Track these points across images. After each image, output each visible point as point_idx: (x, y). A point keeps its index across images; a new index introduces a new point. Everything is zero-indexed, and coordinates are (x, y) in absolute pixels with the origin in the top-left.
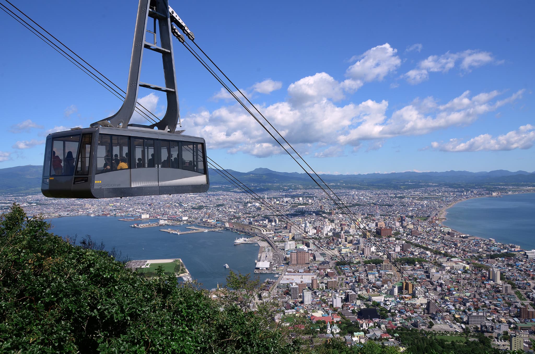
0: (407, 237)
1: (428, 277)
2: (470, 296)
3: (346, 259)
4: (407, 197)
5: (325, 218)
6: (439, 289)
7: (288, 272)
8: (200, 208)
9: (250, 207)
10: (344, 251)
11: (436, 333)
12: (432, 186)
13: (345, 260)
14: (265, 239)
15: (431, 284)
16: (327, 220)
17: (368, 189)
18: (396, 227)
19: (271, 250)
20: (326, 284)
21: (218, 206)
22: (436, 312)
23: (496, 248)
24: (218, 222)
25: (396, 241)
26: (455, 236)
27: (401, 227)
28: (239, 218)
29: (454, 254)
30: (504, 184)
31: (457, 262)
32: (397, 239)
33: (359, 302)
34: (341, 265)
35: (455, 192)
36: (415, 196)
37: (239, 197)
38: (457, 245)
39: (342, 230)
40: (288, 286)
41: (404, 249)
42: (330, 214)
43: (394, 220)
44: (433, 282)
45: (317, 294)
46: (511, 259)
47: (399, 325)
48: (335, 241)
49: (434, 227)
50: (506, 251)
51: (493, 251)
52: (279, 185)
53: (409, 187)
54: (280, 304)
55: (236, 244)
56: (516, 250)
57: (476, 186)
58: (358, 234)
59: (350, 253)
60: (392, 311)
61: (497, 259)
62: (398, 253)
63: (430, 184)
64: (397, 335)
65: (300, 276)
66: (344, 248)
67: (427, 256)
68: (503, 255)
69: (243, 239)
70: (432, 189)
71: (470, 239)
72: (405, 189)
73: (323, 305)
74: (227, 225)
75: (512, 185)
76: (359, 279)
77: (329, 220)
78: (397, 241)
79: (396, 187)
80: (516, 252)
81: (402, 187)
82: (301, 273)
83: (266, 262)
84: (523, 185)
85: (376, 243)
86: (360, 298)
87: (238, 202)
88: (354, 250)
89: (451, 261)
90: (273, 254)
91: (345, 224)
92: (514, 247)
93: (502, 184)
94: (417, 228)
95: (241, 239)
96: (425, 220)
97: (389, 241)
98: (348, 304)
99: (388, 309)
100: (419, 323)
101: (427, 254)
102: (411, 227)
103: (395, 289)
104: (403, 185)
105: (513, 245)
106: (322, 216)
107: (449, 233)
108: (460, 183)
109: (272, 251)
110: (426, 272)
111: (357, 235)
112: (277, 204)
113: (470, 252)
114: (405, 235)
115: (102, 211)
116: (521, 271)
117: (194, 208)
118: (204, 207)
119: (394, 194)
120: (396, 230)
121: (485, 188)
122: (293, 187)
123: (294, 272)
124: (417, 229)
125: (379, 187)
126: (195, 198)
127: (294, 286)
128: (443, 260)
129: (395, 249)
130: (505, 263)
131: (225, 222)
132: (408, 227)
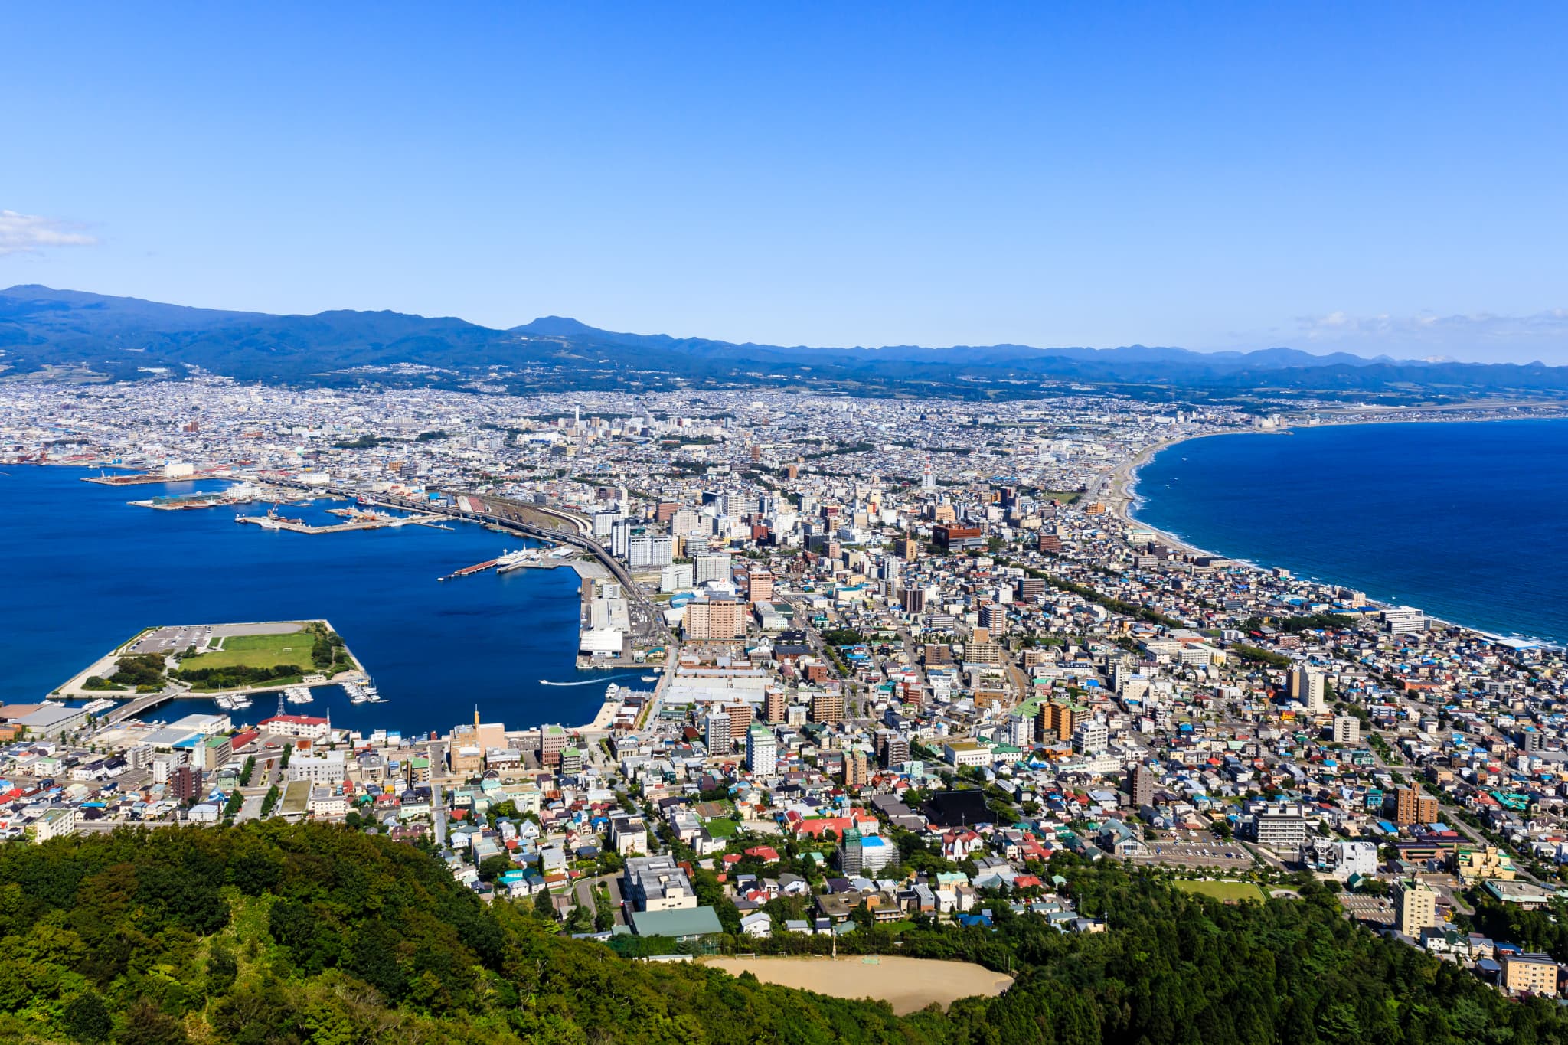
0: (1025, 555)
1: (1110, 685)
2: (1243, 750)
3: (853, 625)
4: (1010, 427)
5: (770, 488)
6: (1147, 726)
7: (685, 667)
8: (368, 442)
9: (531, 446)
10: (845, 597)
11: (1171, 872)
12: (1080, 392)
13: (850, 625)
14: (592, 554)
15: (1123, 710)
16: (777, 494)
17: (889, 397)
18: (991, 524)
19: (618, 591)
20: (807, 705)
21: (426, 438)
22: (1155, 802)
23: (1296, 597)
24: (434, 495)
25: (995, 569)
26: (1171, 557)
27: (1005, 524)
28: (498, 482)
29: (1174, 615)
30: (1294, 392)
31: (1189, 640)
32: (998, 561)
33: (917, 768)
34: (842, 644)
35: (1150, 413)
36: (1032, 424)
37: (487, 409)
38: (1181, 587)
39: (827, 529)
40: (689, 710)
41: (1025, 596)
42: (785, 474)
43: (980, 500)
44: (1125, 705)
45: (786, 740)
46: (1344, 634)
47: (1058, 846)
48: (813, 563)
49: (1105, 527)
50: (1326, 607)
51: (1290, 608)
52: (614, 373)
53: (1012, 394)
54: (680, 774)
55: (502, 569)
56: (1356, 605)
57: (1211, 395)
58: (879, 542)
59: (865, 604)
60: (1026, 797)
61: (1304, 632)
62: (1008, 606)
63: (1075, 386)
64: (1058, 879)
65: (725, 680)
66: (844, 590)
67: (1096, 619)
68: (1320, 623)
69: (525, 551)
70: (1080, 402)
71: (1216, 566)
72: (999, 399)
73: (812, 777)
74: (465, 505)
75: (1319, 397)
76: (906, 693)
77: (784, 493)
78: (1001, 570)
79: (972, 394)
80: (1355, 611)
81: (990, 393)
82: (723, 668)
83: (609, 630)
84: (1349, 399)
85: (935, 573)
86: (917, 751)
87: (488, 426)
88: (875, 596)
89: (1170, 636)
90: (629, 605)
91: (834, 511)
92: (1349, 597)
93: (1288, 392)
94: (1055, 528)
95: (520, 554)
96: (1073, 502)
97: (975, 567)
98: (888, 775)
99: (1012, 790)
100: (1115, 839)
101: (1096, 614)
102: (1034, 522)
103: (1020, 725)
104: (993, 386)
105: (1345, 589)
106: (760, 482)
107: (1150, 548)
108: (1165, 387)
109: (623, 596)
110: (1102, 670)
111: (875, 546)
112: (614, 437)
113: (1223, 609)
114: (1020, 548)
115: (18, 449)
116: (1377, 670)
117: (344, 445)
118: (379, 440)
119: (969, 415)
120: (991, 531)
121: (1238, 404)
122: (658, 381)
123: (703, 664)
124: (1054, 531)
125: (921, 393)
126: (342, 408)
127: (716, 713)
128: (1145, 633)
129: (997, 594)
130: (1330, 644)
131: (455, 494)
132: (1026, 523)
